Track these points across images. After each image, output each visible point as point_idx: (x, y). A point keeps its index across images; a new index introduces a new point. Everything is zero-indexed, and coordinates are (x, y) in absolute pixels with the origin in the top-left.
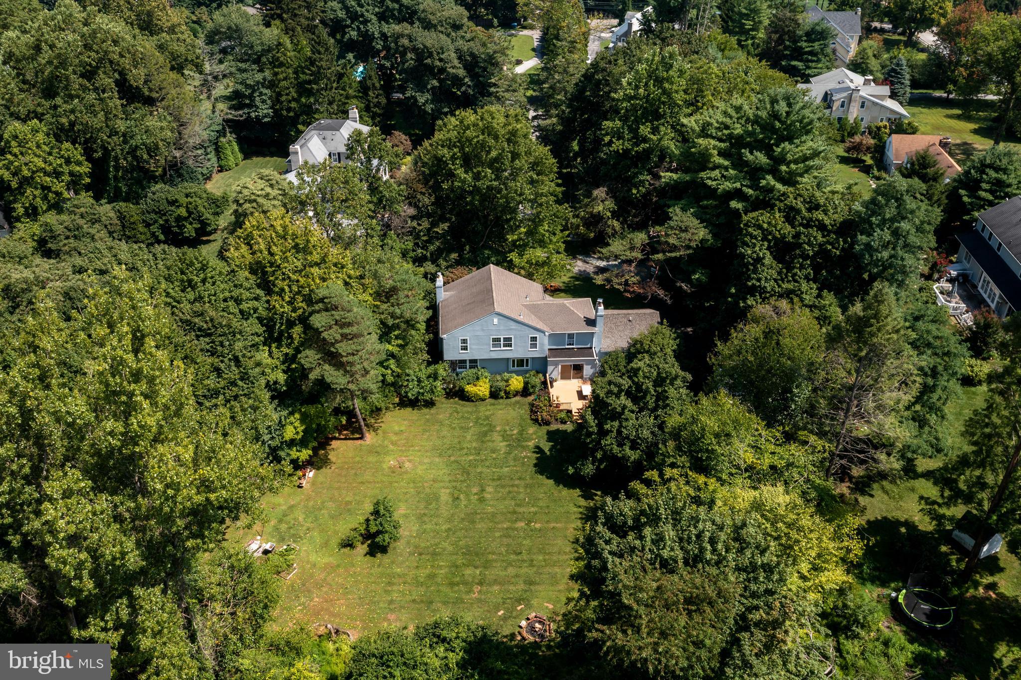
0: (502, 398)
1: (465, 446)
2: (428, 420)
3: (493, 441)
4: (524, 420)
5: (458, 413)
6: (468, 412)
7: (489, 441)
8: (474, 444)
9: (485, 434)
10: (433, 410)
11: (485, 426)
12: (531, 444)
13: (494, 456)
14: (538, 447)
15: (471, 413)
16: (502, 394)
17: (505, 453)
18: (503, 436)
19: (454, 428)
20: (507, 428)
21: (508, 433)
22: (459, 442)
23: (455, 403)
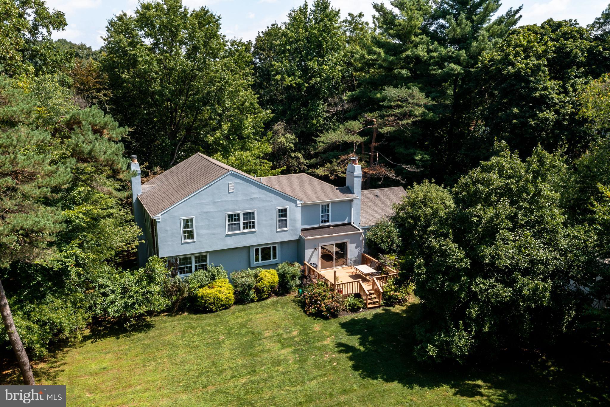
0: (252, 301)
1: (225, 366)
2: (148, 346)
3: (269, 351)
4: (298, 318)
5: (194, 328)
6: (210, 325)
7: (262, 351)
8: (240, 362)
9: (251, 344)
10: (152, 333)
11: (244, 335)
12: (329, 342)
13: (282, 369)
14: (340, 345)
15: (215, 325)
16: (252, 294)
17: (296, 362)
18: (279, 341)
19: (197, 347)
20: (281, 331)
21: (285, 336)
22: (214, 364)
23: (185, 319)
